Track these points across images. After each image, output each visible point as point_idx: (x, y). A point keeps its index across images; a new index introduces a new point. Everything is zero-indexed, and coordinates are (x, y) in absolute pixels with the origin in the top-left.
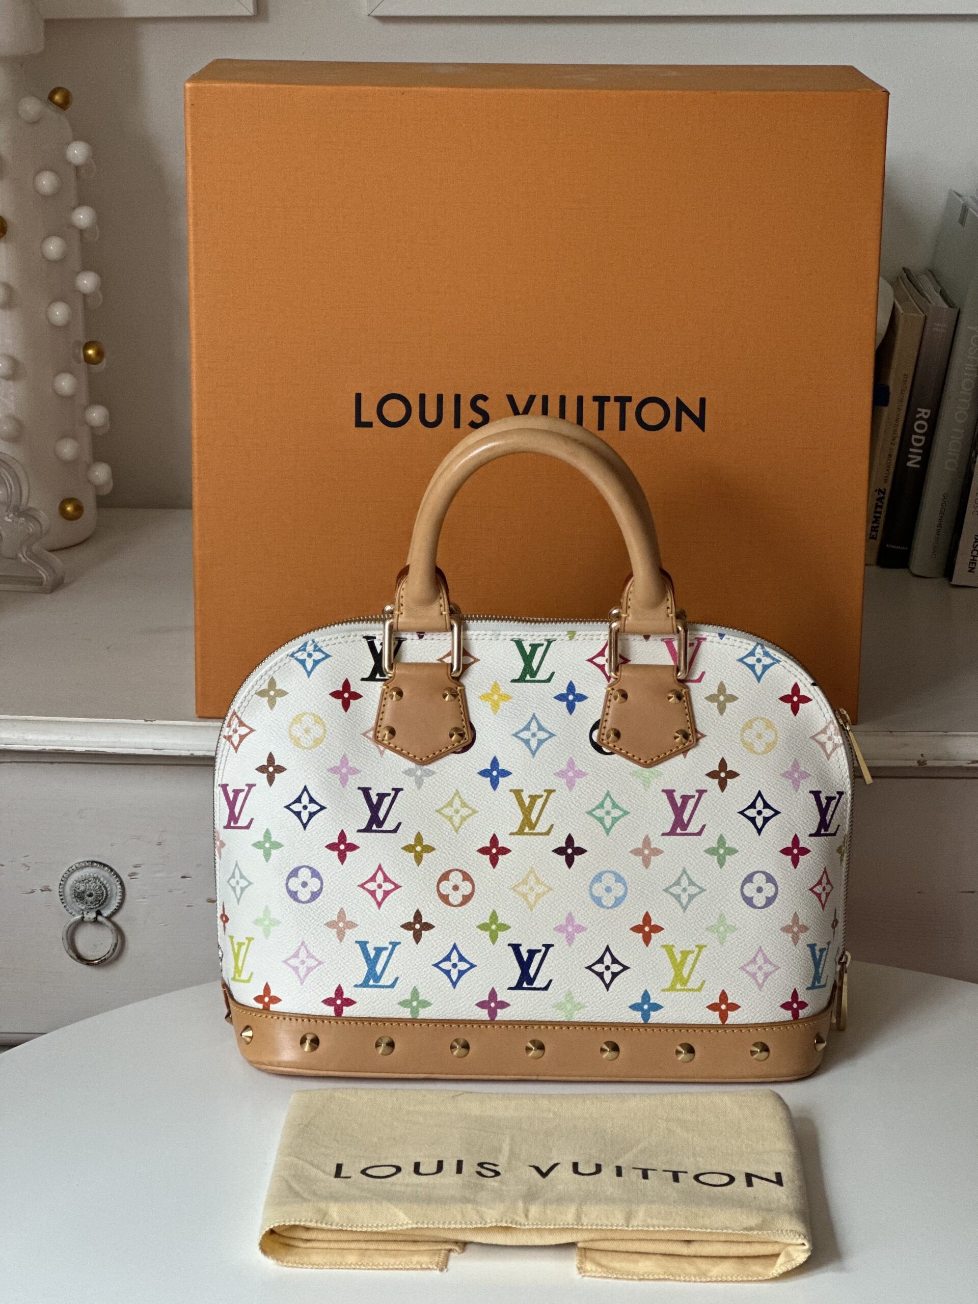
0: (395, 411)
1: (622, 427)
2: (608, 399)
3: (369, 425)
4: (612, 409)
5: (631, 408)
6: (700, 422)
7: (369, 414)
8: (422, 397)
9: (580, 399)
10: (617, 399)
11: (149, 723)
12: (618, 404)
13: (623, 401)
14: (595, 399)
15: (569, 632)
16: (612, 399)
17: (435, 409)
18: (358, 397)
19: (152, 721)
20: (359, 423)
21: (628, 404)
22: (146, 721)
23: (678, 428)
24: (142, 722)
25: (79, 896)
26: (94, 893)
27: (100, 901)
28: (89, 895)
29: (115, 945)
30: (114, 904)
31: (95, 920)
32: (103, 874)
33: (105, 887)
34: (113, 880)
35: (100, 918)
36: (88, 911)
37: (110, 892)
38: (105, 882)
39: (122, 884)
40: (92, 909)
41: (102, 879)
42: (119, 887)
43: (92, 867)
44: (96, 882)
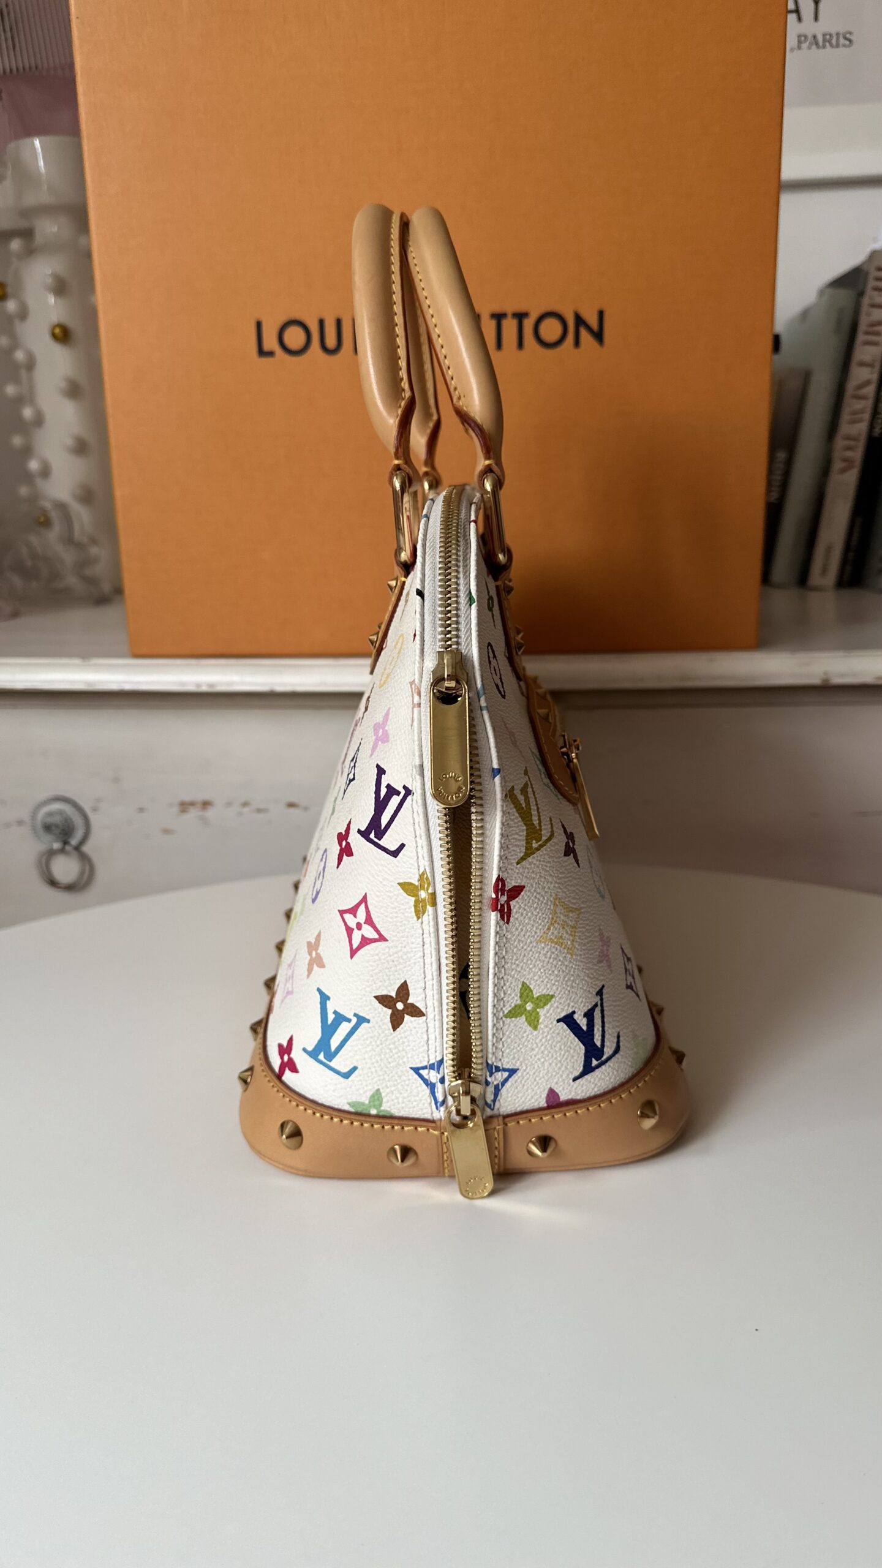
4: (510, 327)
5: (529, 324)
13: (520, 317)
25: (48, 828)
26: (61, 825)
27: (67, 832)
28: (56, 827)
29: (83, 872)
30: (80, 834)
31: (63, 850)
32: (68, 808)
33: (71, 820)
34: (77, 813)
35: (67, 848)
36: (57, 842)
37: (75, 825)
38: (71, 815)
39: (86, 817)
40: (60, 840)
41: (68, 812)
42: (83, 819)
43: (59, 801)
44: (62, 815)
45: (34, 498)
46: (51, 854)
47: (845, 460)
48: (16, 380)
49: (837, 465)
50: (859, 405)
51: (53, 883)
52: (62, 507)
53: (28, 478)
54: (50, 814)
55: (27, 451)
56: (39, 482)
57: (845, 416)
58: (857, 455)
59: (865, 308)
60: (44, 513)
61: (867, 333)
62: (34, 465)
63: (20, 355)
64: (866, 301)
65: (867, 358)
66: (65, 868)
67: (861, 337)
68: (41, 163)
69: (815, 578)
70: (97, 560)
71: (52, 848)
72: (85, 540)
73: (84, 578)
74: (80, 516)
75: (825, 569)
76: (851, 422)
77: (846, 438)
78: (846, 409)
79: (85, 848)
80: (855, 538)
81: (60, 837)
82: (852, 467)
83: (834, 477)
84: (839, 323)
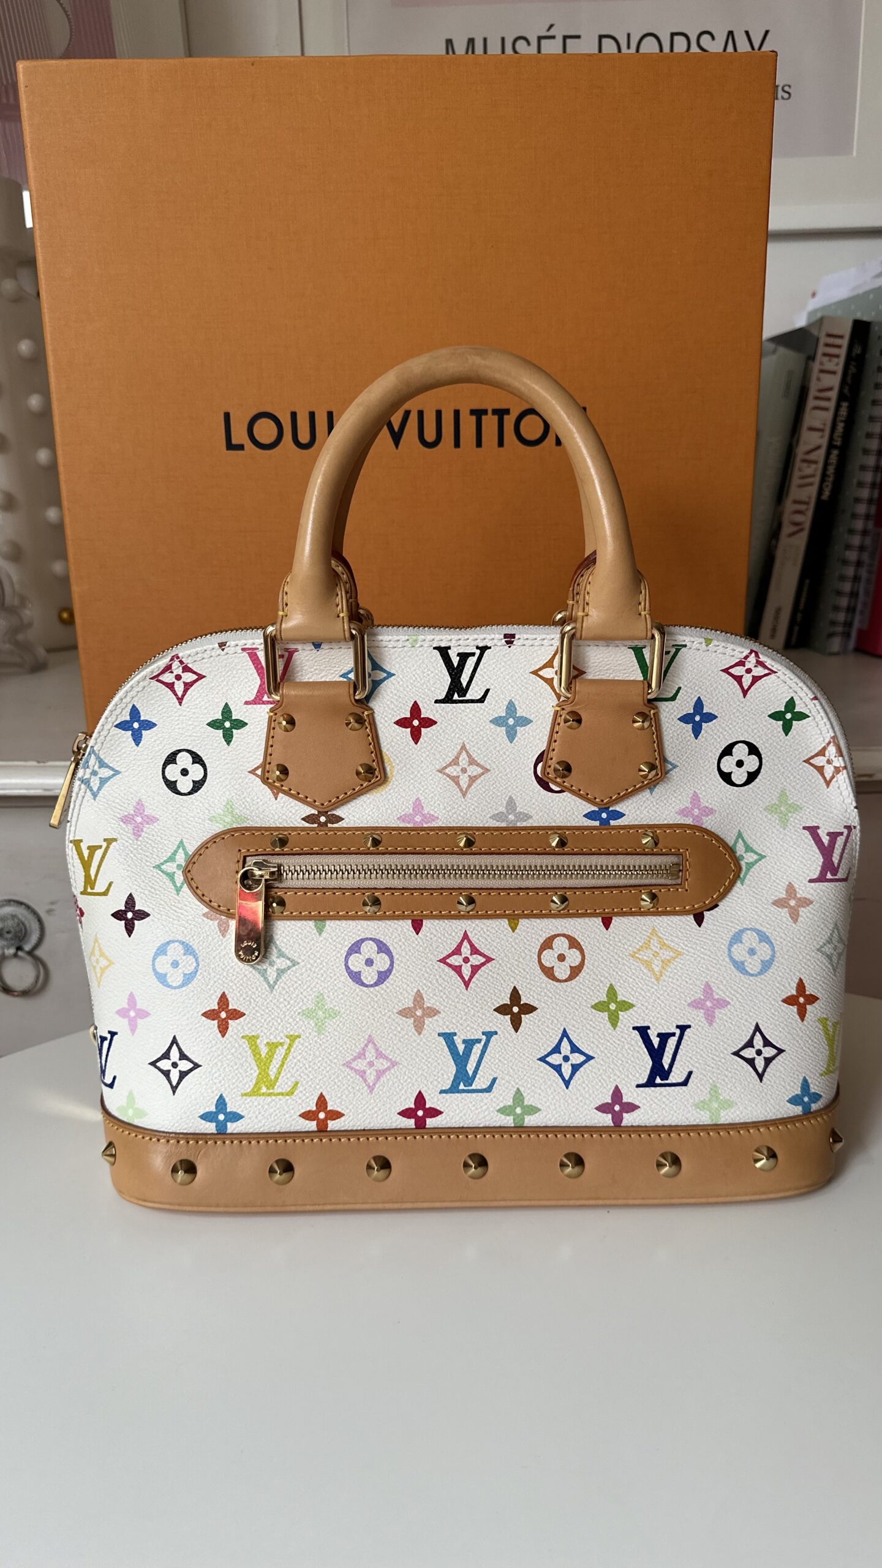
0: (265, 431)
1: (501, 443)
2: (485, 412)
3: (241, 447)
4: (490, 423)
5: (509, 421)
7: (239, 435)
8: (294, 415)
9: (457, 413)
10: (495, 412)
11: (42, 764)
12: (496, 417)
13: (501, 413)
14: (473, 412)
16: (490, 412)
17: (308, 429)
18: (227, 416)
19: (44, 762)
20: (230, 446)
21: (506, 417)
22: (38, 762)
24: (34, 763)
26: (12, 930)
27: (19, 937)
28: (8, 932)
29: (38, 977)
30: (34, 938)
31: (15, 955)
32: (20, 912)
33: (23, 924)
34: (30, 917)
35: (20, 953)
36: (8, 948)
37: (28, 929)
38: (23, 919)
39: (40, 920)
40: (12, 945)
41: (20, 917)
42: (37, 923)
43: (10, 905)
44: (13, 920)
46: (3, 958)
47: (796, 524)
49: (787, 529)
50: (809, 470)
51: (6, 990)
54: (2, 919)
57: (795, 481)
58: (806, 520)
59: (815, 373)
61: (817, 398)
64: (816, 366)
65: (817, 424)
66: (19, 973)
67: (811, 403)
70: (30, 625)
71: (3, 954)
72: (16, 602)
73: (17, 644)
74: (10, 577)
75: (774, 630)
76: (801, 486)
77: (796, 502)
78: (796, 474)
79: (38, 953)
80: (803, 600)
81: (13, 942)
82: (802, 530)
83: (784, 540)
84: (788, 386)
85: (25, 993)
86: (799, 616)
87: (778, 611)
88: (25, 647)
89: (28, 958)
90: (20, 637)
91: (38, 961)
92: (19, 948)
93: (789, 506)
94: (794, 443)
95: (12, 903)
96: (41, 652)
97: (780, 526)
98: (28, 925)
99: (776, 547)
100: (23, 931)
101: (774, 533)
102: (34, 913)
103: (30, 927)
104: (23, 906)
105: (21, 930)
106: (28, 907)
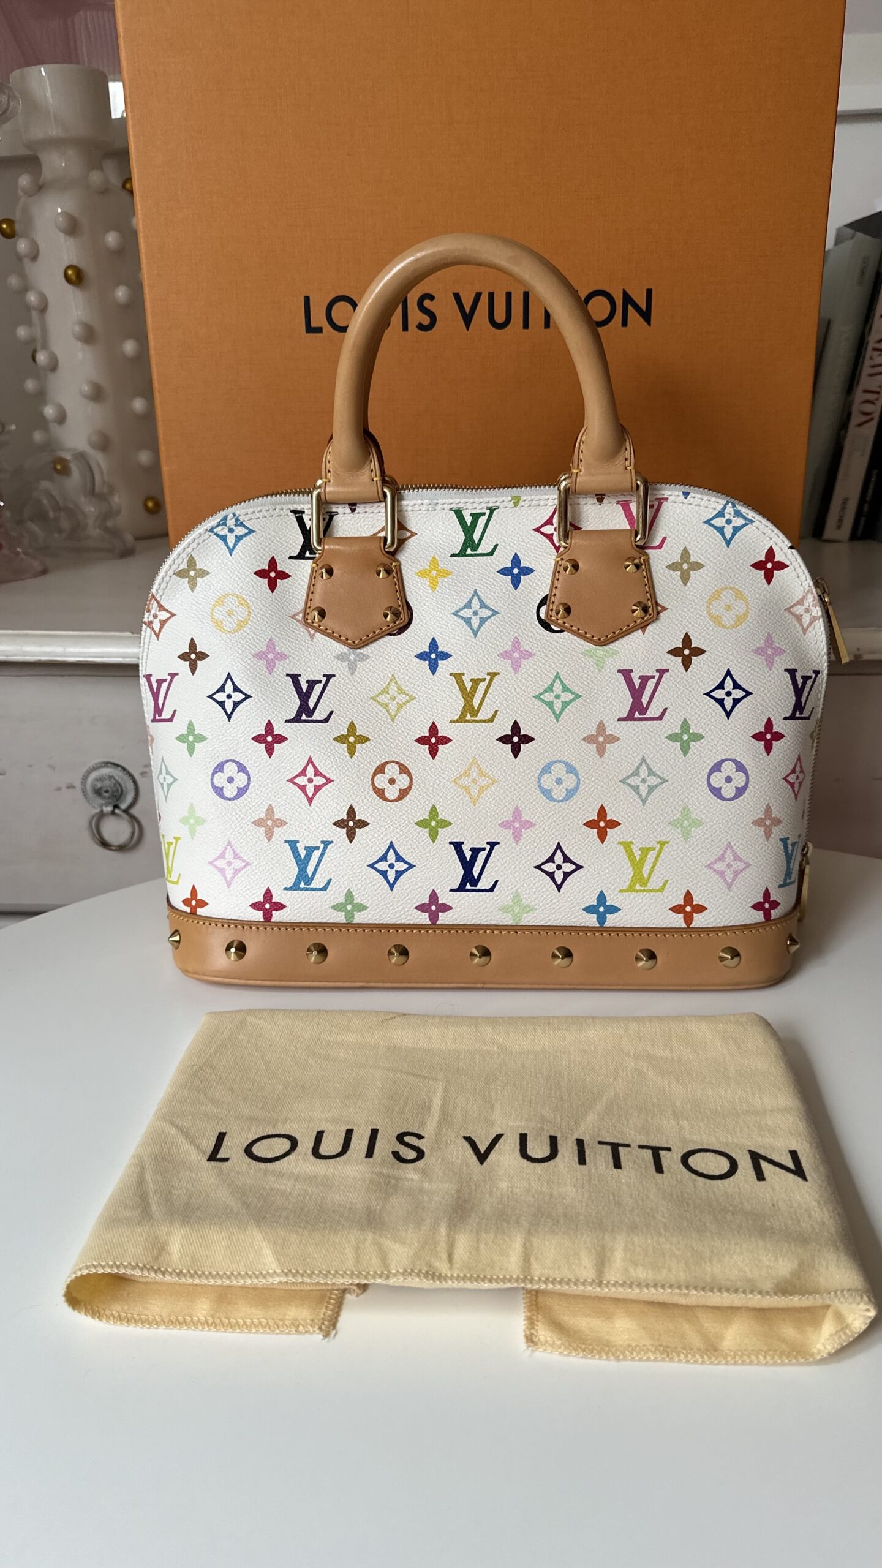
0: (342, 313)
3: (319, 330)
6: (646, 316)
7: (319, 318)
15: (513, 498)
18: (307, 300)
20: (310, 329)
23: (625, 323)
25: (98, 792)
26: (110, 789)
27: (116, 796)
28: (107, 791)
29: (133, 833)
30: (129, 798)
31: (113, 813)
32: (117, 773)
33: (120, 785)
34: (126, 778)
35: (117, 811)
36: (106, 806)
37: (124, 789)
38: (120, 780)
39: (135, 782)
40: (109, 803)
41: (117, 778)
42: (132, 784)
43: (108, 767)
44: (110, 780)
45: (50, 445)
46: (102, 815)
47: (865, 413)
48: (29, 323)
49: (856, 419)
50: (880, 358)
51: (104, 844)
52: (81, 456)
53: (43, 423)
54: (100, 779)
55: (41, 396)
56: (54, 428)
57: (866, 370)
58: (876, 409)
60: (62, 461)
62: (49, 411)
63: (32, 298)
66: (116, 830)
68: (49, 94)
69: (830, 532)
70: (119, 512)
71: (102, 811)
72: (105, 490)
73: (107, 530)
74: (99, 465)
75: (840, 521)
76: (871, 375)
77: (866, 391)
78: (867, 363)
79: (133, 811)
80: (870, 491)
81: (111, 801)
82: (871, 420)
83: (852, 430)
84: (863, 273)
85: (122, 848)
86: (866, 508)
87: (845, 501)
88: (115, 533)
89: (125, 816)
90: (109, 524)
91: (133, 818)
92: (116, 807)
93: (859, 396)
94: (867, 331)
95: (109, 765)
96: (129, 538)
97: (849, 415)
98: (123, 786)
99: (845, 437)
100: (120, 792)
101: (843, 424)
102: (130, 775)
103: (126, 787)
104: (120, 768)
105: (118, 789)
106: (124, 769)
